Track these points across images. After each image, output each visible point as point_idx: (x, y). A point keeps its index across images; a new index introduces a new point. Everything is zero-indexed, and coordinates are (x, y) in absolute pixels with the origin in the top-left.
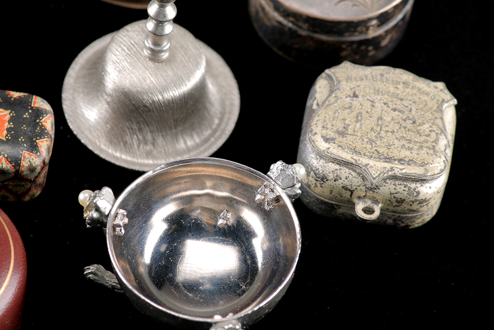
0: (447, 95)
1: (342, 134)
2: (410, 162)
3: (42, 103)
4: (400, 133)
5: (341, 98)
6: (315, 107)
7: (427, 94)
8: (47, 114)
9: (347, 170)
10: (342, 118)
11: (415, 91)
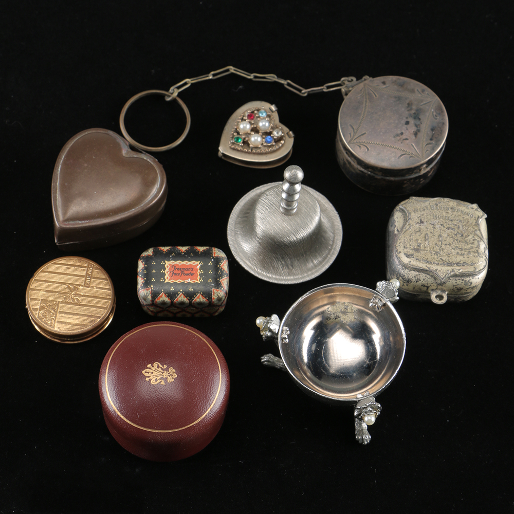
0: (480, 213)
1: (417, 250)
2: (464, 264)
3: (219, 253)
4: (454, 244)
5: (413, 225)
6: (396, 232)
7: (468, 214)
8: (223, 260)
9: (424, 274)
10: (415, 239)
11: (459, 213)
